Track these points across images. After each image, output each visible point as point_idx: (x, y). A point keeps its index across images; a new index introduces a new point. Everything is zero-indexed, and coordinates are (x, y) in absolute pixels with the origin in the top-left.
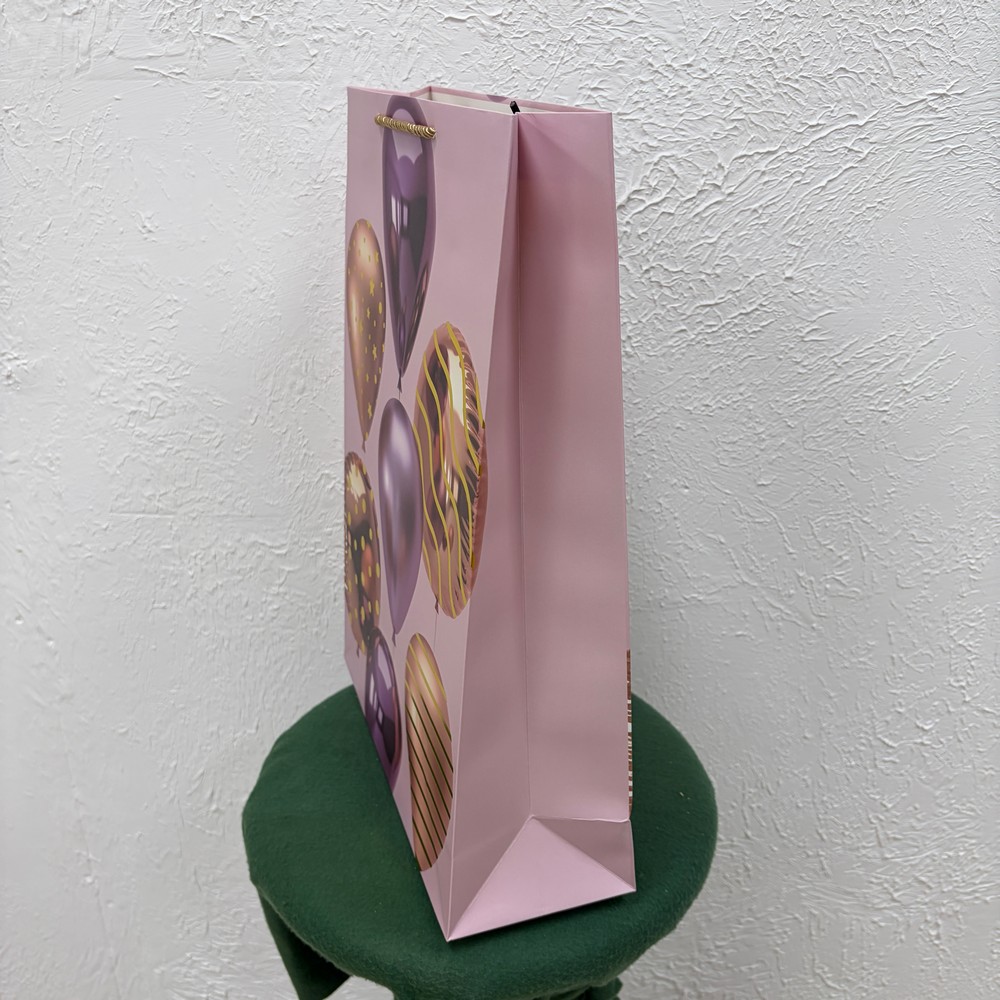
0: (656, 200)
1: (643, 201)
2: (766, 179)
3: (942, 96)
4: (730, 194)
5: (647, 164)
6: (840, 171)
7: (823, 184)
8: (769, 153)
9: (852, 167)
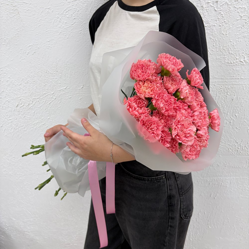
0: (22, 105)
1: (20, 106)
2: (39, 102)
3: (65, 89)
4: (34, 105)
5: (19, 100)
6: (52, 101)
7: (49, 103)
8: (38, 98)
9: (53, 101)
